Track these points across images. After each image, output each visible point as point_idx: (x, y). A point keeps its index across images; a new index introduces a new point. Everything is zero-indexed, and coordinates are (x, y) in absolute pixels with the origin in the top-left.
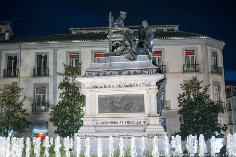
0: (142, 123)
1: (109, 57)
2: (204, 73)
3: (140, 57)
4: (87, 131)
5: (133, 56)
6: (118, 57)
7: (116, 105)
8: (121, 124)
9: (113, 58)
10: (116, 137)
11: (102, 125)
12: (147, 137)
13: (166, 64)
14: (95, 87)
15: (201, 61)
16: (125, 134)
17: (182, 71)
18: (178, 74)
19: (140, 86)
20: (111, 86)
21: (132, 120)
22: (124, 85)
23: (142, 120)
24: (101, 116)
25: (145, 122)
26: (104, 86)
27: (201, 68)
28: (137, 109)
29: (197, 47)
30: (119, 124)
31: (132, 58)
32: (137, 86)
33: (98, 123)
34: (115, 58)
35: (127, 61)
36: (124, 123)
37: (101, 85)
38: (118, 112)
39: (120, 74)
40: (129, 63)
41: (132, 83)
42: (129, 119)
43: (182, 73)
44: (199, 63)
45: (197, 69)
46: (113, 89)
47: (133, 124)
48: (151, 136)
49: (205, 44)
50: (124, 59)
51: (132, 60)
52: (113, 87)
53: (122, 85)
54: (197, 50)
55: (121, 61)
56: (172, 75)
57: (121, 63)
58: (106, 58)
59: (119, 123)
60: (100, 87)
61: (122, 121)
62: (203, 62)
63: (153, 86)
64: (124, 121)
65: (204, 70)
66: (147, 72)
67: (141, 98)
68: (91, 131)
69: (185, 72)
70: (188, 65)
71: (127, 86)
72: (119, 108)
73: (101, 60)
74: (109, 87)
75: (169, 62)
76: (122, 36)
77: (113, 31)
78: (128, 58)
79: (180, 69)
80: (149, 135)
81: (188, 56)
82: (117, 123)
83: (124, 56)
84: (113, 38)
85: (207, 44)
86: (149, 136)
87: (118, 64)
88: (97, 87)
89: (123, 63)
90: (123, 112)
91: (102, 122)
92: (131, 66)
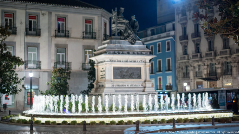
0: (141, 86)
1: (118, 40)
2: (99, 40)
3: (138, 42)
4: (110, 91)
5: (133, 41)
7: (124, 73)
8: (128, 87)
10: (129, 95)
11: (116, 87)
12: (147, 95)
13: (69, 29)
14: (111, 61)
15: (97, 29)
16: (134, 93)
17: (81, 36)
18: (79, 40)
19: (139, 62)
20: (122, 61)
21: (134, 84)
23: (140, 84)
24: (116, 81)
25: (142, 85)
26: (117, 61)
27: (97, 36)
28: (137, 76)
29: (94, 18)
30: (126, 87)
31: (133, 43)
32: (137, 62)
33: (113, 86)
34: (122, 41)
35: (129, 44)
36: (130, 86)
37: (115, 60)
38: (125, 78)
39: (128, 53)
40: (132, 46)
41: (135, 60)
42: (132, 83)
43: (81, 38)
44: (95, 31)
45: (94, 36)
46: (123, 63)
47: (135, 87)
48: (148, 94)
49: (100, 16)
50: (127, 43)
51: (133, 44)
52: (123, 61)
53: (129, 60)
54: (94, 20)
55: (125, 44)
56: (74, 39)
58: (115, 41)
59: (126, 85)
60: (114, 61)
61: (128, 84)
62: (99, 30)
63: (148, 62)
64: (130, 85)
65: (99, 37)
66: (144, 53)
67: (139, 69)
68: (112, 91)
69: (84, 38)
70: (86, 32)
71: (131, 62)
72: (126, 76)
73: (112, 42)
74: (120, 61)
75: (71, 28)
76: (125, 26)
77: (118, 21)
78: (130, 42)
79: (80, 35)
81: (87, 24)
82: (125, 86)
83: (127, 41)
84: (118, 27)
85: (102, 16)
88: (112, 61)
90: (128, 78)
91: (116, 85)
92: (134, 48)
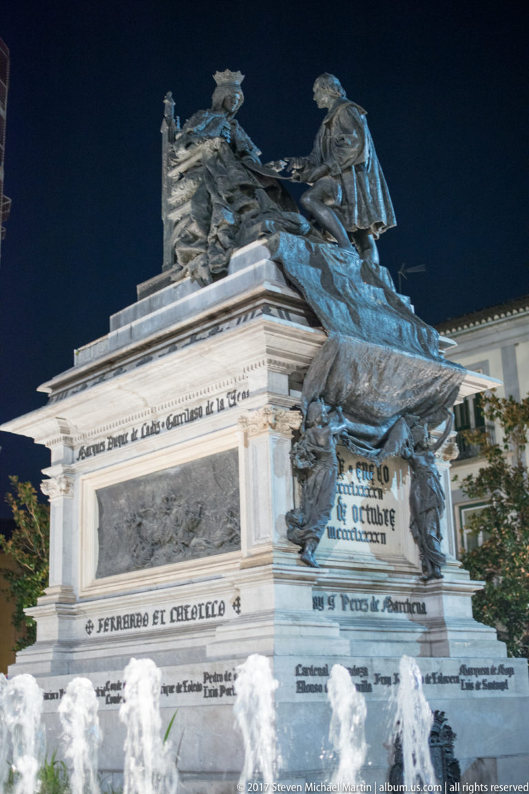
0: (231, 614)
6: (170, 290)
8: (159, 625)
9: (155, 298)
11: (102, 632)
12: (197, 687)
14: (83, 454)
19: (222, 408)
20: (129, 438)
22: (168, 419)
25: (238, 604)
26: (106, 444)
30: (150, 626)
32: (209, 412)
33: (89, 627)
36: (167, 619)
37: (99, 441)
38: (152, 564)
41: (193, 404)
47: (197, 621)
52: (134, 438)
53: (162, 421)
57: (162, 315)
59: (150, 619)
60: (97, 450)
64: (168, 609)
66: (234, 325)
71: (176, 423)
74: (123, 442)
80: (207, 677)
86: (208, 684)
87: (152, 320)
88: (88, 454)
89: (168, 311)
90: (168, 561)
91: (100, 620)
